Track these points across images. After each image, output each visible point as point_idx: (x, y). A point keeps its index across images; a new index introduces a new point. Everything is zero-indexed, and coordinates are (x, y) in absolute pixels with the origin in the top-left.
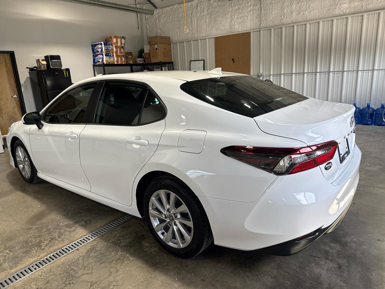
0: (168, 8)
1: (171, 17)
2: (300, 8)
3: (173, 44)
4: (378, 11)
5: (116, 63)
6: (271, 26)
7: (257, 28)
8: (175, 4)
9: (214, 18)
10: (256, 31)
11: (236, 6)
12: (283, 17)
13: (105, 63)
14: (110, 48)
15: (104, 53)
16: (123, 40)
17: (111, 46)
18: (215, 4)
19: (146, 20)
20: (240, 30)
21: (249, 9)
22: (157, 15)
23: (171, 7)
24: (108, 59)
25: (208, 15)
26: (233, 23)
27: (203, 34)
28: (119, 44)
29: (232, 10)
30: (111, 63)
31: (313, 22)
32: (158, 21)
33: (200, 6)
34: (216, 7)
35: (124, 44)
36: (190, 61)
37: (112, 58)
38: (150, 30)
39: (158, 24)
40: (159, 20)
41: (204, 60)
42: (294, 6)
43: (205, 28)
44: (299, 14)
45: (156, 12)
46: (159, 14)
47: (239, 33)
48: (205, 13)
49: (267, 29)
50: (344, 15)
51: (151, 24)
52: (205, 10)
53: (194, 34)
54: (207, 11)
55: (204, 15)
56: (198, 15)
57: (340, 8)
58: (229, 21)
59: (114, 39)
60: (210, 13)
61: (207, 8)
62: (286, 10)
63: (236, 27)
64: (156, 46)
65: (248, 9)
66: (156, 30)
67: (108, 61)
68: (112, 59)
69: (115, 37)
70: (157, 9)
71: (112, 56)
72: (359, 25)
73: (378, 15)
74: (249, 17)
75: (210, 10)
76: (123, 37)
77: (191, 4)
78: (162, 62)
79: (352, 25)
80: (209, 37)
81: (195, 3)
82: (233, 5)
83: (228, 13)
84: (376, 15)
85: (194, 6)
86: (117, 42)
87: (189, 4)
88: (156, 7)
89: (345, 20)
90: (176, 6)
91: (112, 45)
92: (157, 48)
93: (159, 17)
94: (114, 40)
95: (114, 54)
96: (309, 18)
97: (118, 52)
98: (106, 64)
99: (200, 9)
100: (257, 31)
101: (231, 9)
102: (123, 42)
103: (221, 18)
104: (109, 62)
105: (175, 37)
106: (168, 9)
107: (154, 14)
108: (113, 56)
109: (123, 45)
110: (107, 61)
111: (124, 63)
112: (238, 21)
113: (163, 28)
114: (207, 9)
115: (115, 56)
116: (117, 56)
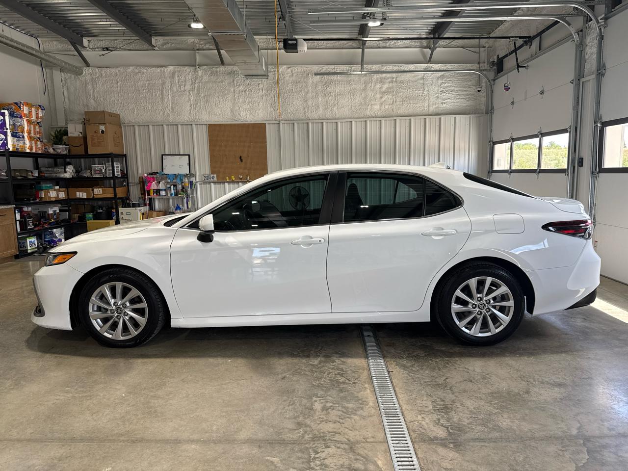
0: (114, 68)
1: (119, 84)
2: (327, 102)
3: (125, 126)
4: (410, 118)
5: (28, 151)
6: (292, 118)
7: (274, 119)
8: (130, 66)
9: (204, 96)
10: (272, 124)
11: (241, 87)
12: (306, 109)
13: (11, 150)
14: (18, 122)
15: (9, 131)
16: (40, 110)
17: (20, 120)
18: (205, 78)
19: (62, 81)
20: (248, 120)
21: (261, 93)
22: (88, 77)
23: (121, 69)
24: (16, 143)
25: (193, 91)
26: (237, 108)
27: (185, 118)
28: (34, 118)
29: (234, 90)
30: (20, 149)
31: (345, 120)
32: (90, 87)
33: (178, 76)
34: (206, 82)
35: (42, 118)
36: (162, 155)
37: (22, 142)
38: (69, 100)
39: (92, 91)
40: (93, 85)
41: (189, 155)
42: (320, 99)
43: (188, 108)
44: (326, 109)
45: (87, 71)
46: (94, 76)
47: (246, 123)
48: (188, 87)
49: (289, 122)
50: (376, 117)
51: (72, 90)
52: (187, 83)
53: (168, 115)
54: (192, 85)
55: (185, 91)
56: (175, 89)
57: (371, 109)
58: (230, 104)
59: (24, 107)
60: (197, 89)
61: (190, 80)
62: (310, 103)
63: (243, 114)
64: (102, 128)
65: (258, 93)
66: (85, 101)
67: (16, 145)
68: (21, 144)
69: (27, 104)
70: (90, 68)
71: (21, 137)
72: (393, 129)
73: (394, 121)
74: (261, 104)
75: (196, 85)
76: (40, 106)
77: (161, 70)
78: (115, 155)
79: (386, 128)
80: (197, 123)
81: (169, 71)
82: (235, 84)
83: (228, 94)
84: (407, 121)
85: (166, 74)
86: (30, 113)
87: (158, 70)
88: (87, 64)
89: (378, 123)
90: (131, 69)
91: (21, 117)
92: (104, 130)
93: (94, 81)
94: (26, 110)
95: (26, 135)
96: (338, 116)
97: (32, 132)
98: (12, 152)
99: (179, 80)
100: (275, 124)
101: (232, 89)
102: (40, 115)
103: (217, 99)
104: (17, 149)
105: (127, 116)
106: (113, 70)
107: (84, 74)
108: (23, 137)
109: (39, 120)
110: (14, 146)
111: (40, 152)
112: (246, 107)
113: (102, 99)
114: (191, 82)
115: (26, 137)
116: (30, 138)
